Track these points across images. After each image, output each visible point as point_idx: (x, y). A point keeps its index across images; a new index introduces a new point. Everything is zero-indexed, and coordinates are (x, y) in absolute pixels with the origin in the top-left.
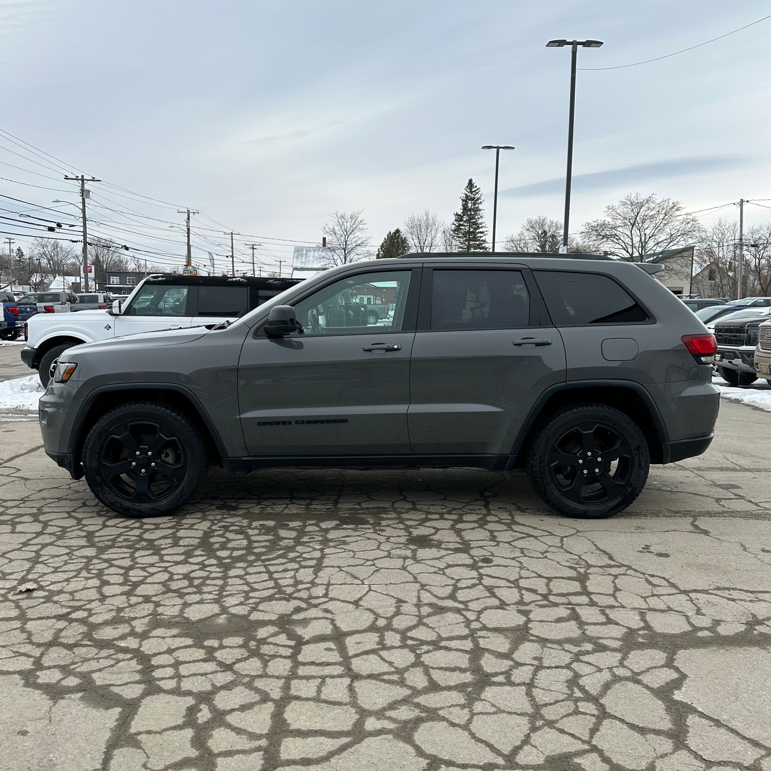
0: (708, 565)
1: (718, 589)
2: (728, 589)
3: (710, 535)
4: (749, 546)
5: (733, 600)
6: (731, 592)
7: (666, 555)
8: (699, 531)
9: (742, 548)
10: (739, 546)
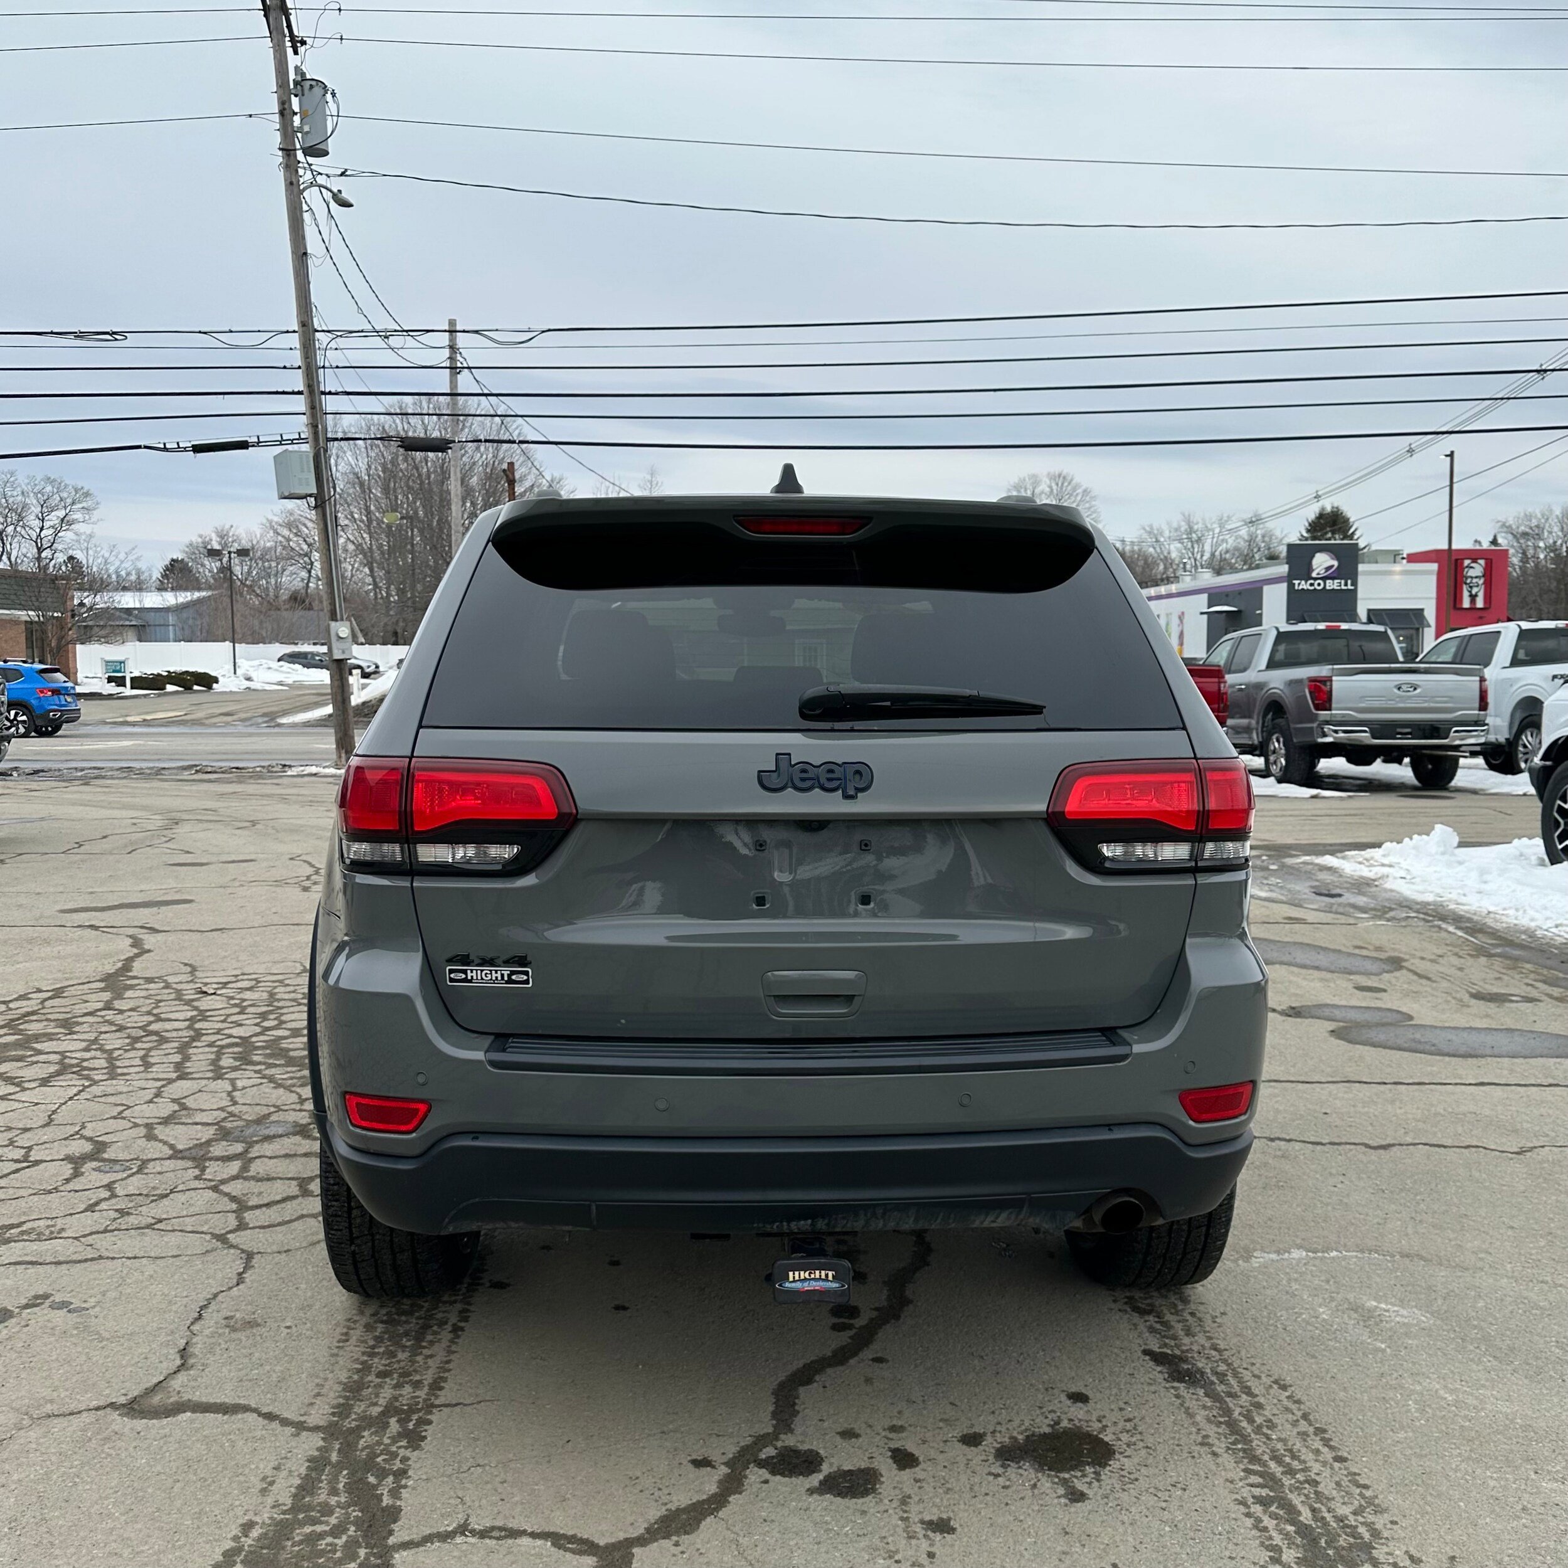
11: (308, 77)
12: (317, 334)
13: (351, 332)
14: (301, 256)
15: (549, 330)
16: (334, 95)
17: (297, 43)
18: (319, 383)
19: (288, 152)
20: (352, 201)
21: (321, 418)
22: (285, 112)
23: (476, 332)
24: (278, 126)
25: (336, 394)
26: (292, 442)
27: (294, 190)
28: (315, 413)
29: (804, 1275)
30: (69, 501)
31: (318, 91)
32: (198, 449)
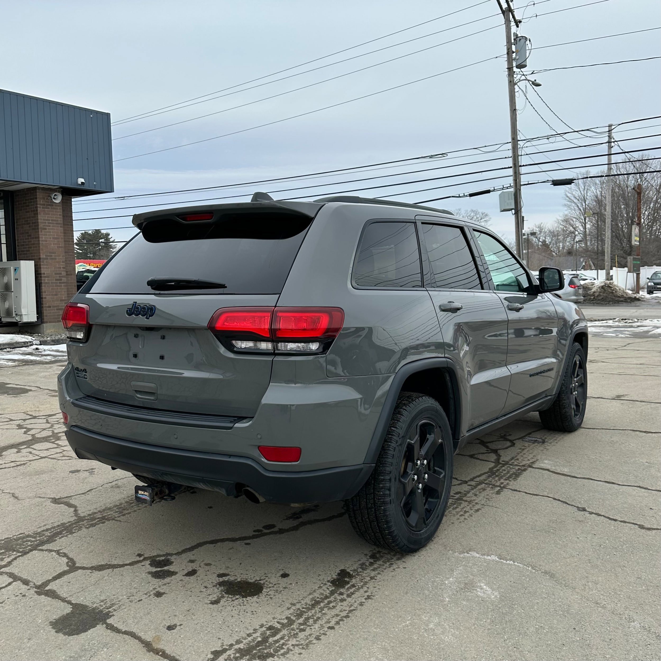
0: (38, 475)
1: (24, 464)
2: (18, 466)
3: (51, 500)
4: (10, 499)
5: (12, 462)
6: (15, 465)
7: (72, 472)
8: (62, 500)
9: (16, 495)
10: (20, 497)
11: (519, 36)
12: (519, 142)
13: (533, 139)
14: (513, 111)
15: (623, 123)
16: (530, 41)
17: (518, 23)
18: (518, 162)
19: (510, 69)
20: (541, 83)
21: (519, 176)
22: (509, 52)
23: (588, 130)
24: (506, 59)
25: (526, 165)
26: (507, 188)
27: (512, 84)
28: (517, 175)
29: (143, 493)
30: (480, 218)
31: (523, 41)
32: (471, 195)
